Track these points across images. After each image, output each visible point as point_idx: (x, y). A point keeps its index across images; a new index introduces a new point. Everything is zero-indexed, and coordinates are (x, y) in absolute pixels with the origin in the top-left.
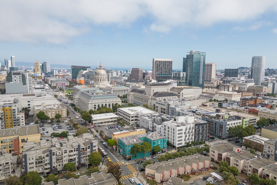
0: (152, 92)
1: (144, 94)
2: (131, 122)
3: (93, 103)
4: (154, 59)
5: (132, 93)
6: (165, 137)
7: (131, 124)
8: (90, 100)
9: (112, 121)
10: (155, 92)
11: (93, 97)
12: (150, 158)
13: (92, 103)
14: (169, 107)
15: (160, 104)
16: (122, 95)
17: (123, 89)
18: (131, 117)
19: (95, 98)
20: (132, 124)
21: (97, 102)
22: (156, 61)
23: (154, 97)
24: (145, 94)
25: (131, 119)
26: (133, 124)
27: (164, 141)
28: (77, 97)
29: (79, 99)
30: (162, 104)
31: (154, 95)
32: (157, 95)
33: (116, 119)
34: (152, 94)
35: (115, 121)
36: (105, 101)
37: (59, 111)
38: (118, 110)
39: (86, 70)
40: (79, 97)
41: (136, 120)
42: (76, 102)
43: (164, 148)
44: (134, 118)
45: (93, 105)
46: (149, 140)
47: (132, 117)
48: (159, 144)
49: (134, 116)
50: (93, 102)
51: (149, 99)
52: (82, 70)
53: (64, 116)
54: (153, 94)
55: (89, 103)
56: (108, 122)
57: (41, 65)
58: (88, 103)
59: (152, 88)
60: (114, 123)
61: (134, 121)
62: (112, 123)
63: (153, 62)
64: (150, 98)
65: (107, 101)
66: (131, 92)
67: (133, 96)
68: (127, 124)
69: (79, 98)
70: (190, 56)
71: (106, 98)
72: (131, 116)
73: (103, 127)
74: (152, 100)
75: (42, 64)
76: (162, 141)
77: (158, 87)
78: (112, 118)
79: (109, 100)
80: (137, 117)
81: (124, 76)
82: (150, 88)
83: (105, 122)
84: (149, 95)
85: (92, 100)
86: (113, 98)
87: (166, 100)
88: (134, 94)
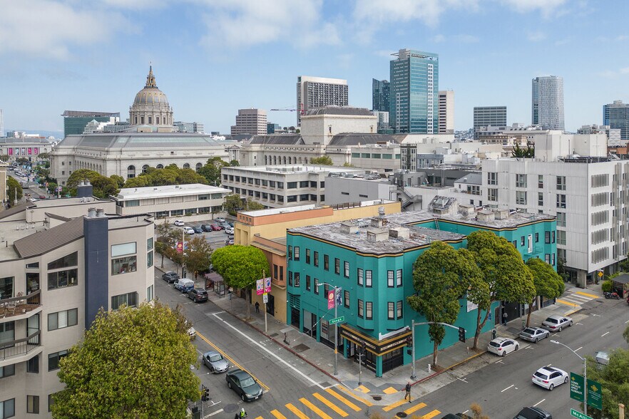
0: (326, 132)
1: (298, 142)
2: (287, 205)
3: (122, 157)
4: (300, 79)
5: (257, 147)
8: (111, 149)
9: (204, 210)
10: (335, 133)
11: (126, 139)
13: (118, 157)
14: (413, 156)
15: (368, 156)
18: (286, 186)
19: (133, 140)
21: (139, 155)
22: (306, 83)
23: (334, 149)
24: (303, 143)
25: (287, 192)
27: (548, 233)
28: (65, 153)
29: (70, 159)
31: (332, 143)
32: (345, 139)
33: (219, 202)
34: (327, 140)
35: (216, 209)
36: (168, 154)
38: (224, 172)
39: (106, 120)
40: (73, 153)
41: (305, 198)
42: (61, 168)
44: (298, 191)
45: (125, 165)
47: (292, 185)
48: (530, 250)
49: (299, 179)
50: (125, 155)
51: (318, 154)
52: (95, 121)
54: (331, 138)
55: (108, 157)
56: (190, 212)
58: (104, 160)
59: (325, 120)
60: (216, 216)
61: (299, 204)
62: (206, 217)
63: (299, 85)
65: (178, 155)
66: (254, 143)
67: (260, 157)
69: (74, 156)
70: (400, 62)
71: (173, 145)
72: (286, 181)
77: (345, 118)
78: (205, 198)
79: (187, 152)
80: (307, 186)
81: (214, 133)
82: (319, 122)
83: (177, 213)
84: (315, 143)
85: (119, 149)
86: (200, 144)
87: (385, 143)
88: (263, 149)
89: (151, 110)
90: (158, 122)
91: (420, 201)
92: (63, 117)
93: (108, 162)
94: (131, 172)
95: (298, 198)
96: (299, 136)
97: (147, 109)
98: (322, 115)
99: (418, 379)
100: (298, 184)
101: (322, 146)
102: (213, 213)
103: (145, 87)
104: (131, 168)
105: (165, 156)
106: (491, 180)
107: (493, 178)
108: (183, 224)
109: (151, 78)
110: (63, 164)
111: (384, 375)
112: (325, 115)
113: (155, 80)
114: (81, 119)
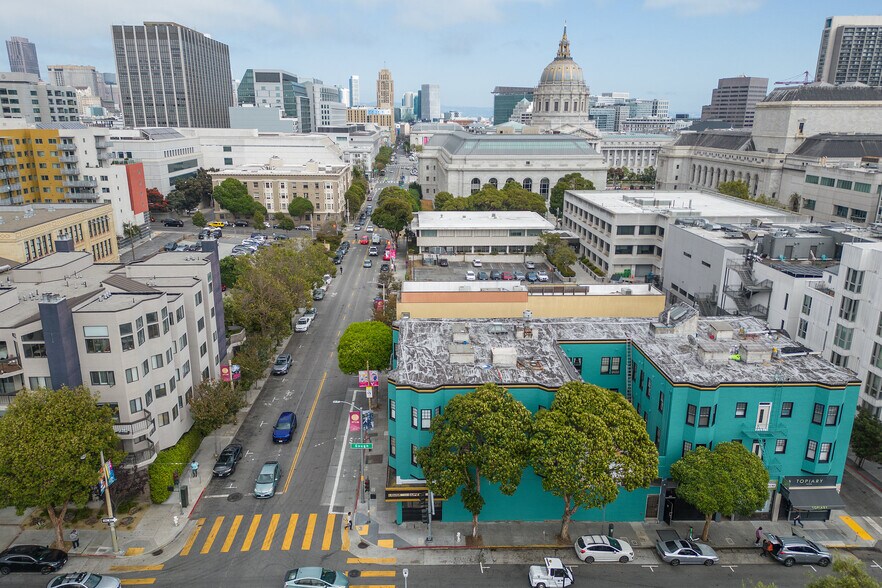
0: (793, 131)
1: (744, 146)
2: (613, 258)
3: (466, 167)
4: (829, 22)
5: (683, 151)
6: (839, 375)
7: (611, 272)
8: (454, 157)
9: (515, 250)
10: (808, 133)
12: (626, 550)
13: (462, 167)
15: (831, 182)
16: (642, 170)
17: (651, 144)
18: (616, 230)
19: (481, 145)
20: (621, 271)
21: (485, 166)
22: (840, 30)
23: (797, 161)
24: (752, 147)
25: (616, 240)
26: (627, 274)
27: (819, 408)
28: (430, 155)
30: (846, 185)
31: (800, 151)
32: (821, 146)
33: (533, 241)
34: (790, 146)
35: (531, 250)
36: (521, 165)
37: (306, 187)
38: (566, 198)
40: (437, 155)
41: (648, 250)
43: (810, 476)
44: (636, 240)
45: (469, 177)
46: (654, 376)
47: (625, 230)
48: (763, 427)
49: (638, 223)
50: (469, 166)
51: (767, 169)
52: (525, 101)
53: (327, 211)
54: (800, 143)
55: (451, 166)
56: (496, 250)
57: (417, 94)
59: (793, 111)
60: (529, 259)
61: (635, 258)
62: (518, 259)
63: (826, 34)
64: (777, 164)
65: (536, 166)
66: (680, 143)
67: (686, 166)
68: (594, 269)
69: (437, 159)
71: (530, 152)
72: (615, 223)
73: (455, 270)
74: (787, 176)
75: (420, 92)
76: (803, 412)
77: (839, 107)
78: (520, 234)
79: (548, 163)
80: (653, 233)
81: (680, 117)
82: (782, 113)
83: (481, 250)
84: (770, 150)
85: (463, 157)
86: (569, 152)
87: (876, 161)
88: (692, 154)
89: (558, 92)
90: (566, 109)
91: (769, 291)
92: (493, 95)
93: (449, 173)
94: (476, 186)
95: (635, 250)
96: (748, 136)
97: (555, 90)
98: (788, 103)
99: (432, 544)
100: (637, 230)
101: (778, 156)
102: (526, 254)
103: (556, 59)
104: (476, 181)
105: (517, 167)
106: (850, 282)
107: (854, 280)
108: (480, 265)
109: (564, 45)
110: (428, 168)
111: (404, 524)
112: (794, 103)
113: (569, 48)
114: (513, 98)
